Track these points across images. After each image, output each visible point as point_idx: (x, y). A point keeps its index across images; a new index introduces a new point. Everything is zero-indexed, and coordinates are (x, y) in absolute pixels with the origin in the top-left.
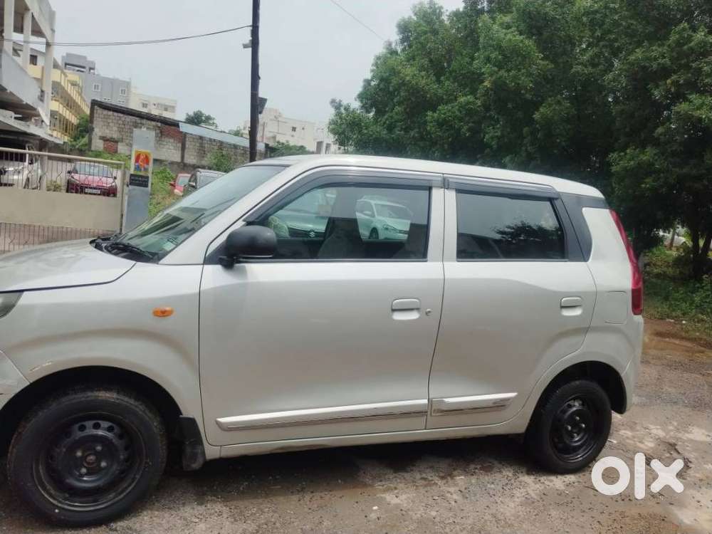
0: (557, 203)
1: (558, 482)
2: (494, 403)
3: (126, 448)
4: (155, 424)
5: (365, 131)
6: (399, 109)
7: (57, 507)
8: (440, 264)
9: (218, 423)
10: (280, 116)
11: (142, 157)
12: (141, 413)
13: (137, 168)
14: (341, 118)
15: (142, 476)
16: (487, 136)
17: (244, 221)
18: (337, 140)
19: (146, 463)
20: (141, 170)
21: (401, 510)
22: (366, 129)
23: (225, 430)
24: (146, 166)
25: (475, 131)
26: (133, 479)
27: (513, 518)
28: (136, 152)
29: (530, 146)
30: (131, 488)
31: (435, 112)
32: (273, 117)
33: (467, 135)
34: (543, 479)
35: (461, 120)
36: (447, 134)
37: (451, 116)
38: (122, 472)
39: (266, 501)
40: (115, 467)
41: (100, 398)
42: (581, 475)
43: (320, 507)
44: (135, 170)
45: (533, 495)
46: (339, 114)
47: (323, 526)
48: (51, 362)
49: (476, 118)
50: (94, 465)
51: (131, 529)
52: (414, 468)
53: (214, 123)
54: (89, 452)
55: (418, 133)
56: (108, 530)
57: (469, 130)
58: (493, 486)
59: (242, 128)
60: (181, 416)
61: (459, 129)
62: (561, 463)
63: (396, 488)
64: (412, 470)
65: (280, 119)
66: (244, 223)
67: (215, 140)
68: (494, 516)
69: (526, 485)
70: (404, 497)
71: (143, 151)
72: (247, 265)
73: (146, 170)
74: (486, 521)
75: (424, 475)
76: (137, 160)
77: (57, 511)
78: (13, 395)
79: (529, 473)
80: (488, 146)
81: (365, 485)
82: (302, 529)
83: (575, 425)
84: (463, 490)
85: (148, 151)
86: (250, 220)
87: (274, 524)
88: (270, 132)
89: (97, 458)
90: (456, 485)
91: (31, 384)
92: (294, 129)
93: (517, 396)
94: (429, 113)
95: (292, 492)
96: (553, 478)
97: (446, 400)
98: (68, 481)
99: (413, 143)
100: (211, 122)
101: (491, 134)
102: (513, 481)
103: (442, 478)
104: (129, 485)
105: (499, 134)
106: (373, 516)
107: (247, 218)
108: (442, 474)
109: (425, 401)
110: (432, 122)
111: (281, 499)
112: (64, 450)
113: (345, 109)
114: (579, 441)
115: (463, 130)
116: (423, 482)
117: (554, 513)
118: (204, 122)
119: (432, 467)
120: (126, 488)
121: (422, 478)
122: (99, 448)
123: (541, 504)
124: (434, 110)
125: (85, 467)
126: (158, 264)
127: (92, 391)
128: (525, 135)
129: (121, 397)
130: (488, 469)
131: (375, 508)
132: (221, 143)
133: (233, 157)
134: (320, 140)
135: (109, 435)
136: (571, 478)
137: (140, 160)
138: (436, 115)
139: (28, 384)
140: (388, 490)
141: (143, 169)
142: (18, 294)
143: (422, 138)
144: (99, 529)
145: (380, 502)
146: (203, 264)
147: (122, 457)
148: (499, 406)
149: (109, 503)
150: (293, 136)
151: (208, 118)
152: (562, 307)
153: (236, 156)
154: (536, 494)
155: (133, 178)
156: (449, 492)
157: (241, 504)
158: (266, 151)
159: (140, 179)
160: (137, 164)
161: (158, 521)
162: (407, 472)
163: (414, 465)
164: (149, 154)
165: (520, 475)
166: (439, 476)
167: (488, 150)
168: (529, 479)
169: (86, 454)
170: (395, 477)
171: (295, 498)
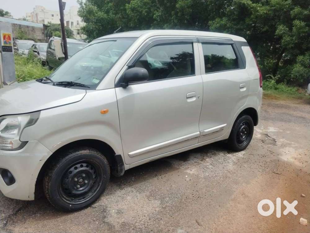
0: (234, 45)
1: (240, 154)
2: (220, 129)
3: (95, 173)
4: (105, 160)
5: (97, 15)
6: (111, 4)
7: (71, 204)
8: (200, 75)
9: (128, 155)
10: (44, 9)
11: (7, 37)
12: (100, 157)
13: (5, 43)
14: (83, 9)
15: (102, 184)
16: (155, 16)
17: (127, 66)
18: (82, 20)
19: (104, 177)
20: (7, 43)
21: (196, 175)
22: (96, 14)
23: (131, 157)
24: (10, 41)
25: (149, 12)
26: (99, 185)
27: (234, 170)
28: (3, 34)
29: (175, 19)
30: (98, 189)
31: (130, 4)
32: (41, 10)
33: (145, 14)
34: (234, 154)
35: (141, 7)
36: (136, 15)
37: (137, 6)
38: (94, 183)
39: (146, 182)
40: (91, 182)
41: (83, 154)
42: (245, 150)
43: (168, 180)
44: (4, 44)
45: (235, 161)
46: (82, 7)
47: (173, 187)
48: (61, 142)
49: (148, 6)
50: (83, 183)
51: (101, 206)
52: (190, 159)
53: (10, 15)
54: (80, 178)
55: (121, 15)
56: (92, 208)
57: (146, 12)
58: (220, 160)
59: (25, 17)
60: (115, 155)
61: (141, 12)
62: (240, 147)
63: (188, 168)
64: (190, 160)
65: (45, 11)
66: (127, 67)
67: (16, 24)
68: (227, 171)
69: (230, 158)
70: (193, 170)
71: (7, 33)
72: (132, 86)
73: (10, 43)
74: (226, 173)
75: (195, 161)
76: (4, 38)
77: (70, 206)
78: (46, 160)
79: (229, 153)
80: (155, 20)
81: (177, 169)
82: (166, 190)
83: (243, 133)
84: (211, 163)
85: (10, 33)
86: (130, 65)
87: (155, 190)
88: (41, 18)
89: (83, 180)
90: (208, 162)
91: (53, 153)
92: (53, 16)
93: (227, 125)
94: (127, 5)
95: (153, 177)
96: (237, 153)
97: (205, 131)
98: (73, 192)
99: (120, 20)
100: (9, 15)
101: (157, 14)
102: (225, 157)
103: (202, 160)
104: (97, 188)
105: (160, 14)
106: (188, 179)
107: (128, 64)
108: (201, 159)
109: (198, 133)
110: (128, 9)
111: (151, 180)
112: (70, 179)
113: (85, 4)
114: (244, 138)
115: (143, 12)
116: (196, 163)
117: (246, 166)
118: (6, 15)
119: (195, 157)
120: (96, 189)
121: (195, 162)
122: (84, 175)
123: (239, 163)
124: (129, 3)
125: (79, 185)
126: (95, 90)
127: (78, 151)
128: (172, 14)
129: (91, 152)
130: (215, 154)
131: (186, 176)
132: (20, 25)
133: (28, 32)
134: (68, 20)
135: (87, 169)
136: (243, 152)
137: (6, 38)
138: (130, 5)
139: (52, 153)
140: (186, 169)
141: (8, 43)
142: (38, 112)
143: (123, 18)
144: (88, 209)
145: (187, 174)
146: (115, 88)
147: (94, 177)
148: (222, 129)
149: (91, 197)
150: (52, 19)
151: (7, 13)
152: (240, 88)
153: (29, 31)
154: (236, 160)
155: (4, 48)
156: (207, 165)
157: (138, 185)
158: (44, 28)
159: (8, 48)
160: (4, 40)
161: (111, 200)
162: (188, 161)
163: (189, 158)
164: (10, 34)
165: (226, 154)
166: (200, 160)
167: (155, 22)
168: (230, 155)
169: (79, 179)
170: (185, 163)
171: (155, 179)
